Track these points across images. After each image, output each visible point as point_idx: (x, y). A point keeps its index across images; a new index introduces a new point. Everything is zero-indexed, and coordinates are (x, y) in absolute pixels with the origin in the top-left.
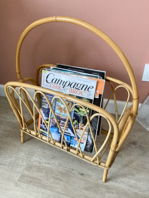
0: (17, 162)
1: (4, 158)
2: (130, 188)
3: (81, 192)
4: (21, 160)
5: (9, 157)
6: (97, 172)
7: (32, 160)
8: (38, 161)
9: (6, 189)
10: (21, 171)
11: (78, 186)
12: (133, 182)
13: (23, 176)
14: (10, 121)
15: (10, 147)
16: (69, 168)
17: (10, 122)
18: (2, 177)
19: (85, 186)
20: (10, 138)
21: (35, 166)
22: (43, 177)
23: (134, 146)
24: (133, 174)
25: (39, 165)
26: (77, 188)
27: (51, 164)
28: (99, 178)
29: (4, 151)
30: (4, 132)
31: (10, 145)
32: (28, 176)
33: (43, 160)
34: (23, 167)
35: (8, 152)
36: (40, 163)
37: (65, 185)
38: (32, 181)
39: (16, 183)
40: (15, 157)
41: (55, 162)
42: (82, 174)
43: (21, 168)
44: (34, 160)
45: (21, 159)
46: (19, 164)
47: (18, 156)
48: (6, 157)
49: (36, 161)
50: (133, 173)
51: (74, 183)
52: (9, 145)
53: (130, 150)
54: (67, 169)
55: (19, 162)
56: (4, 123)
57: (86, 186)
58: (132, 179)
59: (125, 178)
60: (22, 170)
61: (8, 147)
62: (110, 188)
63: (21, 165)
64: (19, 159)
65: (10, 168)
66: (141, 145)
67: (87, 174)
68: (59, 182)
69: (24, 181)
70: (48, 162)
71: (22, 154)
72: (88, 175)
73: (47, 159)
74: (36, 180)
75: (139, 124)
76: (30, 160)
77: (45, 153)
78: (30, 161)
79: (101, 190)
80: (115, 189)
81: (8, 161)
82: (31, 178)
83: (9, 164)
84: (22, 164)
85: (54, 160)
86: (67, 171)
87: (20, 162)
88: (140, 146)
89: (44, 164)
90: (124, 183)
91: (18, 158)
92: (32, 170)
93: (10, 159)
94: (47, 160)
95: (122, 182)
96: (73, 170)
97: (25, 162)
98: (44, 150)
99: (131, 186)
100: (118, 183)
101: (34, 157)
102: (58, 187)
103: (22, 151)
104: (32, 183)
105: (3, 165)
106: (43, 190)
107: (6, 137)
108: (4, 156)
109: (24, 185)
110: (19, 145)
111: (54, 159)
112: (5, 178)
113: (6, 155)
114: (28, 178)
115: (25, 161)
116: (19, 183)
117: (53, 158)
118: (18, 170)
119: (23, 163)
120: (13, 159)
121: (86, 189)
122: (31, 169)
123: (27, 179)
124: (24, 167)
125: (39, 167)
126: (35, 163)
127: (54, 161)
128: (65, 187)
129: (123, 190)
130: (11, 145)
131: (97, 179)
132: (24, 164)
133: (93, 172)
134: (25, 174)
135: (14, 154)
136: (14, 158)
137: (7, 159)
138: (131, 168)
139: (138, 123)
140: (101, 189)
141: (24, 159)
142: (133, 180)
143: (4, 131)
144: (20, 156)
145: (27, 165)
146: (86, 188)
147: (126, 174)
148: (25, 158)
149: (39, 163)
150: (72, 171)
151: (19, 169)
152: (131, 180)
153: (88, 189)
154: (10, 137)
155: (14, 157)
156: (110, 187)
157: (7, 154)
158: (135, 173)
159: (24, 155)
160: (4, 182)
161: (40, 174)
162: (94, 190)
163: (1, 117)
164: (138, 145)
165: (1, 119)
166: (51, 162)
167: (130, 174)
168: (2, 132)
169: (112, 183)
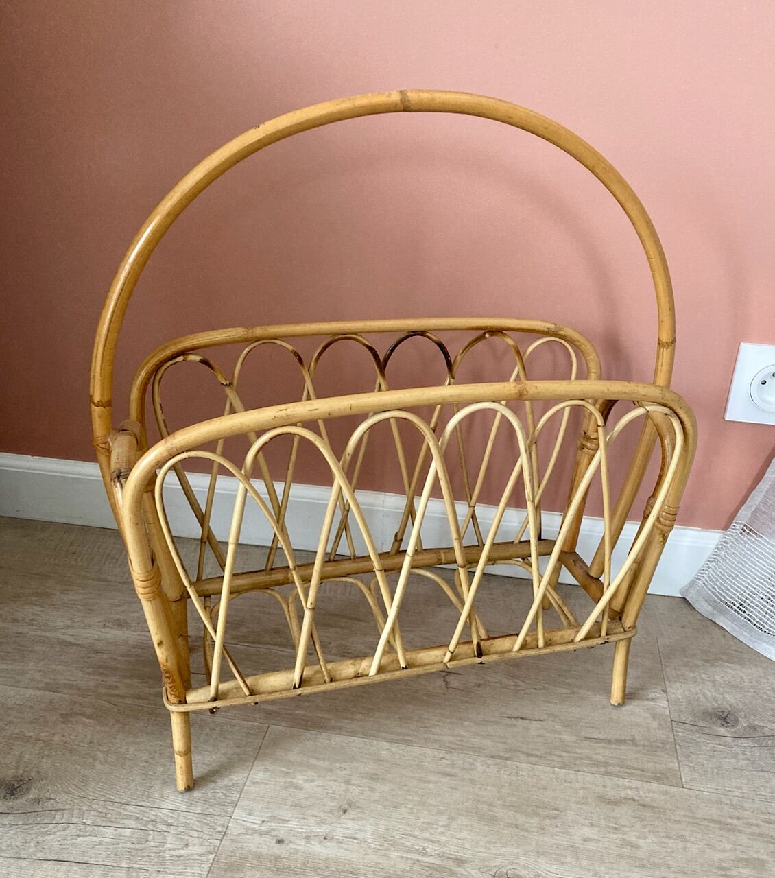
0: (151, 843)
1: (73, 830)
4: (173, 830)
5: (98, 821)
7: (234, 829)
8: (268, 833)
14: (71, 639)
15: (98, 766)
16: (441, 857)
17: (71, 644)
20: (86, 720)
21: (258, 856)
23: (722, 731)
25: (277, 849)
27: (339, 842)
29: (68, 793)
30: (50, 695)
31: (94, 758)
33: (294, 824)
35: (92, 796)
36: (280, 841)
40: (137, 819)
41: (359, 830)
43: (182, 873)
44: (247, 828)
45: (169, 825)
46: (167, 855)
47: (152, 814)
48: (85, 824)
49: (255, 831)
50: (756, 855)
52: (90, 761)
54: (431, 860)
55: (163, 844)
56: (37, 648)
61: (84, 772)
63: (180, 857)
64: (162, 827)
66: (758, 723)
70: (322, 830)
71: (170, 803)
73: (314, 816)
75: (721, 627)
76: (220, 829)
77: (298, 788)
78: (225, 833)
81: (100, 843)
83: (108, 856)
84: (182, 852)
85: (354, 820)
86: (432, 867)
87: (171, 841)
88: (753, 728)
89: (301, 845)
91: (155, 822)
93: (109, 832)
94: (312, 820)
96: (459, 861)
97: (196, 841)
98: (287, 773)
101: (238, 814)
105: (76, 867)
107: (65, 717)
108: (75, 820)
110: (145, 756)
111: (352, 813)
113: (80, 810)
115: (195, 834)
117: (345, 811)
119: (187, 845)
120: (127, 832)
124: (196, 870)
125: (277, 858)
126: (254, 844)
127: (350, 824)
130: (101, 756)
132: (194, 850)
133: (563, 863)
135: (128, 804)
136: (133, 824)
137: (93, 833)
138: (741, 832)
141: (186, 826)
143: (48, 688)
144: (161, 813)
145: (212, 857)
147: (723, 864)
148: (194, 822)
149: (273, 842)
150: (459, 870)
154: (89, 717)
155: (129, 817)
157: (85, 808)
158: (765, 857)
159: (184, 808)
163: (15, 620)
164: (744, 723)
165: (17, 628)
166: (340, 834)
167: (741, 859)
168: (32, 692)
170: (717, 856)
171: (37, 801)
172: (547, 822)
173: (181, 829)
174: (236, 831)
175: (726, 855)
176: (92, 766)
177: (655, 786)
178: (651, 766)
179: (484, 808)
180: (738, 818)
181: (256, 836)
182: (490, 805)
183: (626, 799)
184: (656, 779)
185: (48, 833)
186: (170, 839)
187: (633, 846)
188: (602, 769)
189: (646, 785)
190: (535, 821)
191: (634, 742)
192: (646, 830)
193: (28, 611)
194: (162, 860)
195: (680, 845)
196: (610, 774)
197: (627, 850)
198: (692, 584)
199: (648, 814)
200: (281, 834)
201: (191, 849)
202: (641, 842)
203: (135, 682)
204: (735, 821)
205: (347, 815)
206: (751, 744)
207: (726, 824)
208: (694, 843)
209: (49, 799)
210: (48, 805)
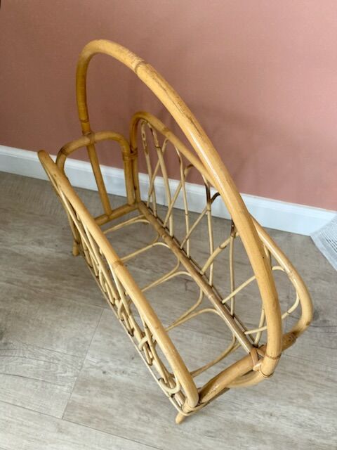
0: (52, 369)
1: (20, 360)
2: (300, 430)
3: (199, 442)
4: (60, 363)
5: (30, 356)
8: (100, 367)
9: (38, 440)
10: (64, 393)
12: (305, 415)
13: (71, 407)
14: (17, 251)
15: (31, 327)
18: (26, 411)
19: (207, 429)
20: (25, 301)
21: (95, 379)
22: (116, 409)
24: (308, 395)
25: (102, 376)
26: (190, 434)
27: (129, 375)
29: (18, 340)
30: (8, 285)
31: (28, 322)
32: (81, 407)
33: (111, 364)
34: (67, 384)
35: (28, 343)
36: (104, 372)
37: (163, 427)
38: (93, 418)
39: (58, 424)
40: (46, 356)
41: (138, 369)
43: (64, 386)
44: (91, 365)
45: (59, 360)
46: (58, 376)
47: (52, 354)
48: (25, 357)
49: (94, 367)
50: (307, 392)
52: (27, 324)
55: (57, 370)
56: (4, 256)
57: (210, 429)
58: (305, 408)
59: (290, 406)
60: (67, 391)
61: (24, 329)
62: (258, 432)
63: (63, 377)
64: (57, 362)
65: (39, 385)
66: (328, 319)
68: (151, 419)
69: (74, 419)
70: (121, 368)
71: (60, 349)
73: (120, 360)
74: (101, 417)
75: (325, 258)
76: (80, 364)
77: (114, 344)
78: (82, 367)
79: (240, 437)
80: (270, 434)
81: (32, 368)
82: (88, 410)
83: (34, 375)
84: (63, 375)
85: (136, 363)
87: (60, 369)
88: (325, 321)
89: (113, 375)
90: (288, 419)
91: (53, 358)
92: (89, 391)
93: (34, 362)
94: (119, 362)
95: (284, 416)
97: (70, 370)
98: (110, 336)
99: (301, 425)
100: (274, 419)
101: (88, 357)
102: (150, 431)
103: (58, 338)
104: (93, 423)
105: (22, 379)
106: (119, 441)
107: (16, 299)
108: (21, 355)
109: (78, 430)
111: (136, 360)
113: (23, 350)
114: (81, 412)
115: (69, 366)
116: (64, 423)
117: (133, 358)
118: (57, 391)
119: (66, 372)
120: (42, 363)
121: (210, 434)
122: (86, 388)
124: (70, 384)
125: (102, 381)
126: (94, 373)
127: (134, 366)
128: (165, 432)
129: (286, 437)
130: (31, 321)
132: (69, 374)
134: (74, 402)
135: (43, 348)
136: (44, 359)
137: (29, 363)
138: (303, 379)
139: (323, 256)
140: (240, 433)
141: (66, 361)
142: (307, 411)
143: (8, 282)
144: (56, 354)
145: (76, 378)
146: (208, 432)
147: (292, 396)
148: (69, 359)
149: (102, 372)
151: (59, 387)
152: (302, 410)
153: (213, 435)
154: (26, 299)
155: (43, 355)
156: (259, 430)
158: (311, 394)
159: (66, 352)
160: (31, 423)
161: (109, 400)
162: (226, 436)
164: (321, 319)
166: (130, 370)
167: (299, 394)
169: (262, 417)
170: (290, 392)
171: (6, 344)
173: (64, 363)
174: (87, 366)
175: (294, 392)
176: (27, 327)
179: (193, 360)
180: (304, 372)
181: (95, 370)
182: (196, 359)
185: (11, 361)
194: (56, 378)
195: (275, 385)
200: (105, 369)
203: (46, 279)
204: (302, 374)
205: (133, 361)
206: (321, 330)
207: (299, 375)
208: (282, 384)
209: (10, 343)
210: (10, 346)
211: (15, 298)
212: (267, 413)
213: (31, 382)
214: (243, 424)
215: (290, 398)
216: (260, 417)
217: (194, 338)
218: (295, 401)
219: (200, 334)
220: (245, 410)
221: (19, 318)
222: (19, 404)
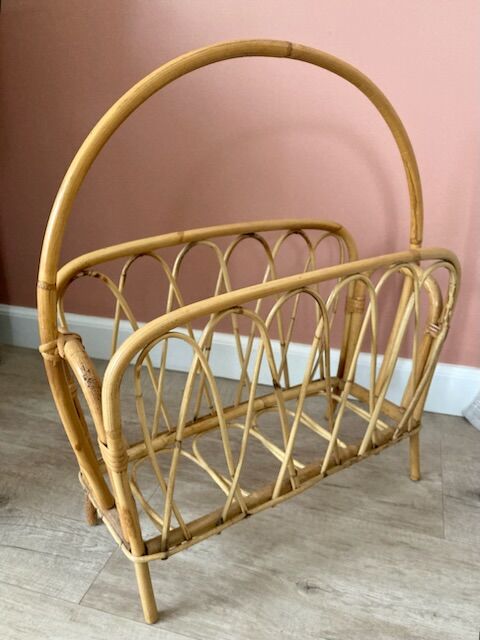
0: (74, 542)
1: (28, 530)
4: (89, 535)
5: (45, 526)
6: (363, 581)
9: (34, 630)
10: (89, 571)
11: (297, 627)
13: (96, 588)
15: (52, 493)
16: (263, 568)
17: (51, 422)
18: (22, 591)
19: (325, 629)
20: (49, 466)
23: (479, 504)
26: (295, 635)
28: (373, 602)
29: (30, 507)
30: (31, 450)
31: (50, 488)
32: (114, 590)
34: (94, 561)
35: (43, 511)
37: (248, 622)
39: (72, 611)
40: (69, 527)
41: (211, 546)
42: (308, 588)
43: (89, 562)
45: (88, 532)
46: (83, 550)
47: (79, 525)
48: (36, 527)
51: (282, 615)
52: (47, 490)
53: (471, 516)
54: (255, 569)
55: (81, 543)
56: (30, 422)
57: (329, 628)
59: (467, 605)
60: (94, 569)
61: (42, 496)
63: (90, 552)
64: (82, 533)
65: (51, 560)
67: (328, 586)
68: (228, 611)
69: (100, 605)
72: (330, 590)
81: (43, 539)
82: (125, 595)
83: (46, 547)
84: (92, 549)
86: (256, 574)
90: (465, 621)
91: (79, 529)
93: (50, 532)
95: (458, 618)
96: (274, 572)
97: (103, 543)
100: (441, 621)
102: (227, 627)
104: (131, 611)
105: (24, 552)
107: (38, 464)
108: (31, 524)
109: (102, 620)
112: (30, 593)
113: (35, 518)
114: (113, 596)
115: (102, 538)
116: (82, 609)
118: (77, 568)
119: (96, 545)
120: (61, 534)
122: (124, 567)
123: (113, 599)
124: (99, 561)
128: (252, 629)
130: (54, 487)
131: (367, 606)
133: (348, 580)
134: (103, 582)
135: (65, 517)
136: (65, 529)
137: (40, 533)
141: (99, 533)
143: (32, 446)
145: (110, 554)
146: (327, 632)
147: (466, 591)
150: (274, 577)
151: (82, 564)
155: (63, 525)
157: (37, 517)
160: (27, 607)
163: (21, 406)
165: (21, 411)
168: (22, 448)
169: (419, 617)
170: (462, 585)
171: (10, 511)
172: (342, 552)
173: (95, 535)
175: (469, 586)
176: (48, 493)
177: (423, 536)
178: (423, 523)
183: (402, 542)
184: (425, 532)
185: (13, 530)
186: (87, 540)
187: (400, 573)
188: (387, 522)
189: (417, 535)
190: (332, 551)
191: (413, 506)
192: (412, 564)
193: (31, 401)
194: (78, 552)
195: (436, 576)
196: (393, 526)
197: (396, 576)
198: (470, 407)
199: (415, 553)
201: (99, 548)
202: (407, 571)
207: (473, 565)
208: (447, 576)
209: (17, 510)
210: (16, 514)
211: (36, 463)
212: (427, 612)
213: (38, 556)
214: (387, 625)
215: (464, 594)
216: (414, 616)
217: (300, 514)
218: (473, 598)
219: (308, 510)
220: (390, 607)
221: (38, 483)
222: (13, 582)
